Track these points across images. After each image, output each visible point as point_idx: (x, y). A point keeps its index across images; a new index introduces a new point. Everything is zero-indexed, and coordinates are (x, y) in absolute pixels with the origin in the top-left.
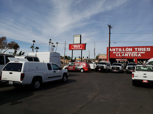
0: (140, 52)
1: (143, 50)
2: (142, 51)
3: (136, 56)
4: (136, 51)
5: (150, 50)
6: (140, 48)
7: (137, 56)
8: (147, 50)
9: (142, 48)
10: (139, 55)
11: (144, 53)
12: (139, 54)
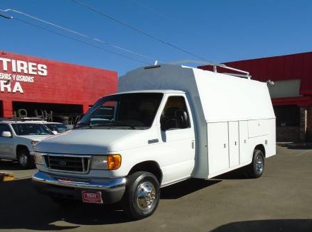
0: (19, 78)
1: (28, 69)
2: (26, 72)
3: (6, 89)
4: (5, 68)
5: (45, 73)
6: (19, 62)
7: (9, 90)
8: (40, 73)
9: (25, 63)
10: (18, 87)
11: (30, 79)
12: (18, 85)
